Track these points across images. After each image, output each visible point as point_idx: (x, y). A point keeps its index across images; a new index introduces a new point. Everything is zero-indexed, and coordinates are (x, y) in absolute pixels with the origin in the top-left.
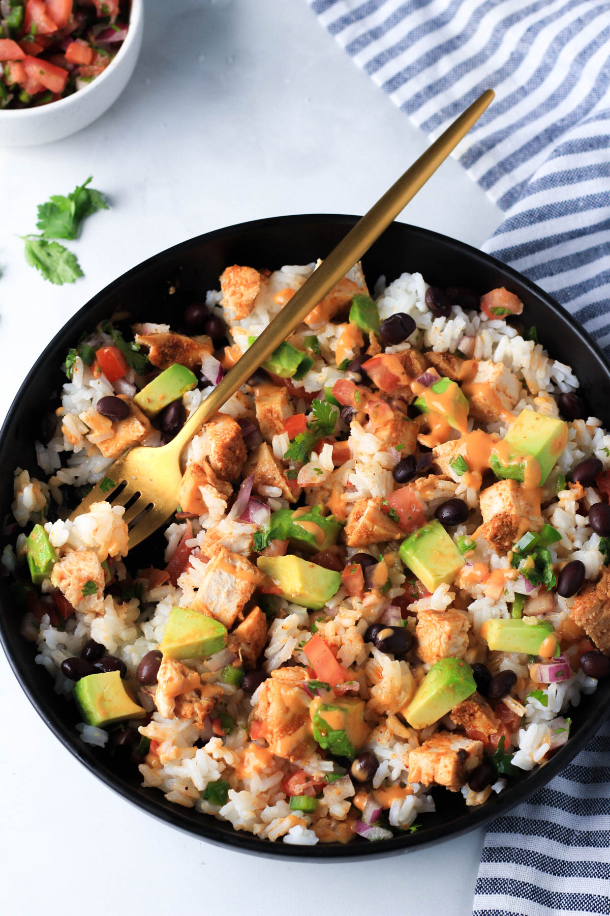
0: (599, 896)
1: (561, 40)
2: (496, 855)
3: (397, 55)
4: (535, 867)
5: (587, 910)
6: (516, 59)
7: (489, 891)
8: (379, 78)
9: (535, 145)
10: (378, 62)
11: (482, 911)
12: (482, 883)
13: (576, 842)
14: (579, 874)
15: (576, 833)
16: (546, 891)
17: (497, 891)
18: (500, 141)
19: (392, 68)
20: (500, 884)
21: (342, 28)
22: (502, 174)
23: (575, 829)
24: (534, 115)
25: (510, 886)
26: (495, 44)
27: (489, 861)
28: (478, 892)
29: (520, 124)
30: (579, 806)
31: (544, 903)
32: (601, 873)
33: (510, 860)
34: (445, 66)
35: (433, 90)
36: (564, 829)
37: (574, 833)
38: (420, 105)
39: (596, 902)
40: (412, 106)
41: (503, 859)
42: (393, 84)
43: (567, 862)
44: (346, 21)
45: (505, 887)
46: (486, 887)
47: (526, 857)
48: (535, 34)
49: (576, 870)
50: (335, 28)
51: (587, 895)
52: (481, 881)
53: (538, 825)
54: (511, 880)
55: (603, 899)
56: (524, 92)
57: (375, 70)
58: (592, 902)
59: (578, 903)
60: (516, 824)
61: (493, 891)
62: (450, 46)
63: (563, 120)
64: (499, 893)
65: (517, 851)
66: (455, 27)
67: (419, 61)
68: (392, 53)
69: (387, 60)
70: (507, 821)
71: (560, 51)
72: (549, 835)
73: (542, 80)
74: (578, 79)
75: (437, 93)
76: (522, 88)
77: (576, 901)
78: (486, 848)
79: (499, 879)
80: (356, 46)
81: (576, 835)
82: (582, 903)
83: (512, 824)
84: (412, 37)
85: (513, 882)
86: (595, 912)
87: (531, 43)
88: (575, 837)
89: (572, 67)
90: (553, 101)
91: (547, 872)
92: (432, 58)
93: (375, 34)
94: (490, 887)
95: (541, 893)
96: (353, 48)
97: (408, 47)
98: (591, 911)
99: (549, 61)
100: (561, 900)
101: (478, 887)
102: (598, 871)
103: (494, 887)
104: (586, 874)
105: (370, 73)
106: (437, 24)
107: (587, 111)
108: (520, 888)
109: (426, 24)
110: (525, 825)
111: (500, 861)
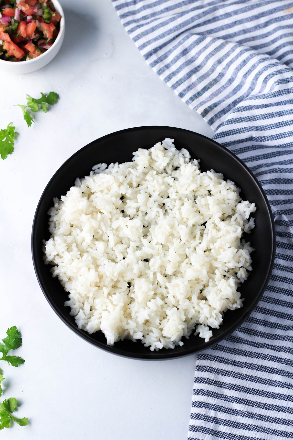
0: (240, 386)
1: (238, 69)
2: (201, 369)
3: (176, 75)
4: (215, 373)
5: (235, 390)
6: (221, 76)
7: (199, 382)
8: (170, 84)
9: (229, 108)
10: (169, 78)
11: (197, 389)
12: (197, 379)
13: (230, 363)
14: (232, 376)
15: (230, 360)
16: (220, 382)
17: (202, 382)
18: (216, 107)
19: (174, 80)
20: (203, 380)
21: (155, 65)
22: (216, 119)
23: (230, 359)
24: (228, 97)
25: (207, 381)
26: (213, 70)
27: (199, 371)
28: (195, 382)
29: (223, 100)
30: (231, 350)
31: (219, 386)
32: (241, 377)
33: (206, 371)
34: (194, 78)
35: (190, 88)
36: (225, 359)
37: (229, 360)
38: (185, 94)
39: (238, 388)
40: (182, 95)
41: (204, 370)
42: (175, 86)
43: (227, 371)
44: (156, 62)
45: (205, 381)
46: (198, 381)
47: (212, 370)
48: (229, 67)
49: (231, 374)
50: (152, 65)
51: (235, 385)
52: (196, 378)
53: (216, 358)
54: (207, 378)
55: (241, 387)
56: (224, 88)
57: (168, 81)
58: (237, 387)
59: (232, 387)
60: (208, 357)
61: (201, 382)
62: (196, 70)
63: (239, 99)
64: (203, 383)
65: (209, 367)
66: (197, 63)
67: (184, 77)
68: (174, 74)
69: (172, 77)
70: (204, 356)
71: (238, 73)
72: (220, 361)
73: (231, 83)
74: (244, 83)
75: (192, 89)
76: (223, 86)
77: (231, 386)
78: (197, 366)
79: (203, 378)
80: (161, 72)
81: (230, 361)
82: (233, 388)
83: (206, 356)
84: (181, 68)
85: (208, 379)
86: (238, 391)
87: (227, 70)
88: (230, 362)
89: (242, 79)
90: (235, 91)
91: (220, 375)
92: (189, 75)
93: (167, 67)
94: (200, 381)
95: (218, 383)
96: (159, 72)
97: (180, 71)
98: (237, 391)
99: (234, 76)
100: (225, 385)
101: (195, 381)
102: (239, 376)
103: (201, 381)
104: (235, 377)
105: (166, 82)
106: (191, 61)
107: (248, 96)
108: (210, 381)
109: (186, 62)
110: (211, 357)
111: (203, 371)
